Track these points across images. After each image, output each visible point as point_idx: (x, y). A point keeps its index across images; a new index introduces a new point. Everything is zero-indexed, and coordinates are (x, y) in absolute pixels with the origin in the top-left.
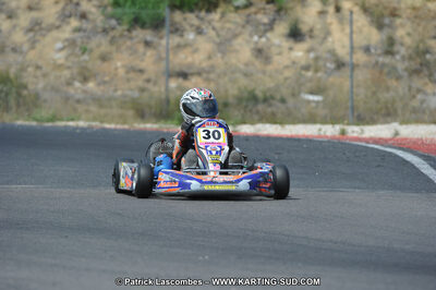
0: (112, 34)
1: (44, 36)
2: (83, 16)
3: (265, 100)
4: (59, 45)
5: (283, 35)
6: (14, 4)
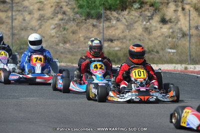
0: (77, 21)
1: (46, 22)
2: (64, 13)
3: (149, 52)
4: (53, 26)
5: (157, 21)
6: (31, 8)
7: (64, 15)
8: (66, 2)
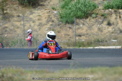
0: (60, 26)
1: (42, 27)
2: (53, 21)
3: (102, 42)
5: (106, 24)
6: (34, 19)
7: (53, 23)
8: (54, 15)
